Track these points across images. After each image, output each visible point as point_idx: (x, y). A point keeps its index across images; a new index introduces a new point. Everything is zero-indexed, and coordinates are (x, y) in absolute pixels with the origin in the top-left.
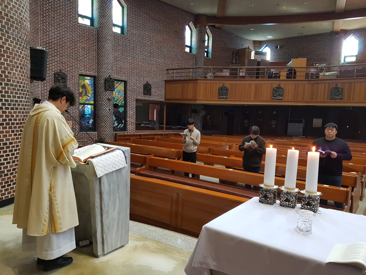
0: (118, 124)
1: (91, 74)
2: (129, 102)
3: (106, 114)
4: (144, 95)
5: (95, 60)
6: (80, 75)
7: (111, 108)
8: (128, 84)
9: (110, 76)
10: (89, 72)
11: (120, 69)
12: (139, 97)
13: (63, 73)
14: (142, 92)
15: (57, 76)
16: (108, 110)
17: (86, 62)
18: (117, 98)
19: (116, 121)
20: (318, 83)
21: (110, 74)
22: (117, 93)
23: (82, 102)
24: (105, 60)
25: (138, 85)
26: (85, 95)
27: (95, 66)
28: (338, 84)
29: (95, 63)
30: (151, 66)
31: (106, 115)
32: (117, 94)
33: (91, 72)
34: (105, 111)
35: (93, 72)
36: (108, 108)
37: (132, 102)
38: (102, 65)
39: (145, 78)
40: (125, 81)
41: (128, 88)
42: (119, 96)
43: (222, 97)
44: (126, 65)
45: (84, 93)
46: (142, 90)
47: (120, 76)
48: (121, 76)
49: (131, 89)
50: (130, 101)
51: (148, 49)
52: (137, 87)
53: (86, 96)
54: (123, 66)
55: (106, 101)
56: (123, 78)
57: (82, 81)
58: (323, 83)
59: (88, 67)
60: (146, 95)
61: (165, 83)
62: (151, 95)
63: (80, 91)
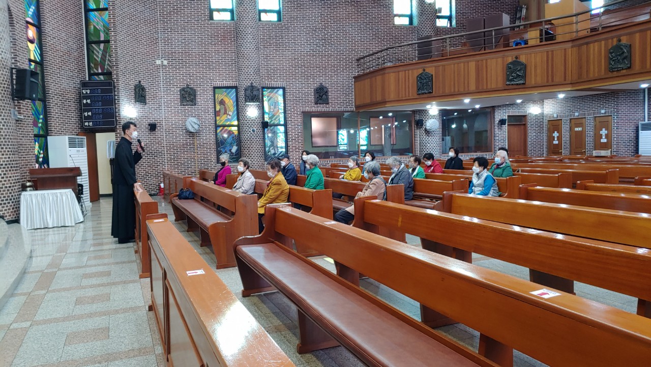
1: (231, 85)
2: (290, 117)
3: (249, 137)
4: (315, 104)
5: (234, 65)
6: (215, 88)
7: (255, 129)
8: (288, 90)
9: (252, 83)
10: (227, 82)
11: (273, 71)
12: (307, 109)
13: (191, 88)
14: (311, 101)
15: (183, 92)
16: (252, 132)
17: (222, 69)
18: (273, 113)
19: (272, 148)
20: (587, 44)
21: (253, 80)
22: (271, 107)
23: (220, 124)
25: (304, 90)
26: (224, 114)
27: (235, 73)
28: (622, 38)
29: (234, 69)
30: (327, 59)
31: (249, 139)
32: (273, 107)
34: (247, 133)
35: (232, 81)
36: (252, 129)
37: (296, 117)
38: (242, 69)
39: (317, 78)
40: (283, 87)
41: (288, 98)
42: (275, 110)
43: (423, 92)
45: (222, 111)
46: (312, 98)
47: (273, 82)
48: (276, 82)
49: (292, 98)
50: (292, 115)
52: (304, 94)
53: (226, 115)
54: (279, 66)
55: (248, 119)
56: (279, 84)
57: (219, 95)
58: (596, 41)
59: (224, 75)
60: (320, 104)
61: (355, 82)
62: (328, 104)
63: (218, 109)
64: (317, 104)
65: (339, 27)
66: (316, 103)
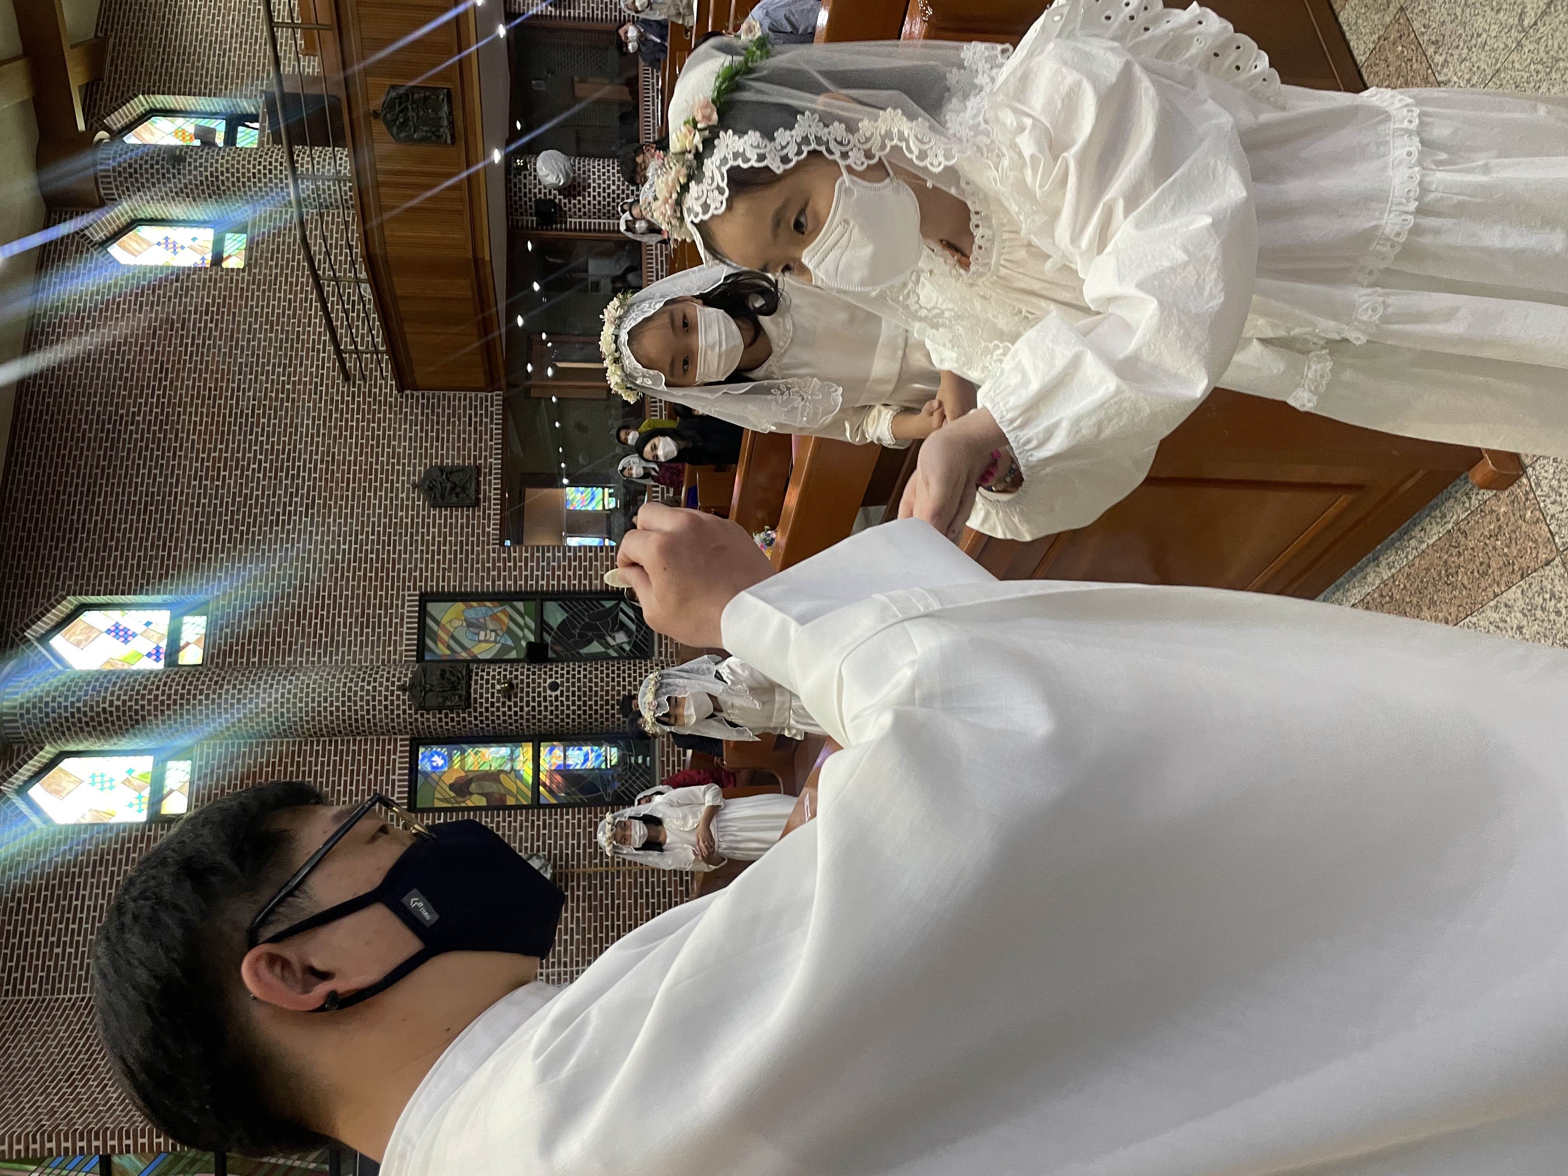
0: (618, 630)
1: (405, 763)
2: (515, 583)
3: (574, 701)
4: (478, 505)
5: (342, 745)
6: (413, 807)
7: (549, 681)
8: (432, 586)
9: (403, 688)
10: (397, 772)
11: (368, 627)
12: (492, 529)
14: (468, 516)
16: (558, 692)
17: (351, 785)
18: (500, 632)
19: (609, 639)
21: (393, 685)
22: (482, 637)
23: (529, 793)
24: (334, 709)
25: (434, 538)
27: (366, 744)
29: (354, 745)
30: (338, 467)
31: (579, 700)
32: (482, 634)
33: (394, 760)
34: (562, 705)
35: (395, 754)
36: (549, 692)
37: (515, 565)
38: (356, 720)
39: (397, 496)
40: (420, 601)
41: (455, 587)
42: (491, 626)
44: (347, 596)
46: (459, 516)
47: (402, 627)
48: (402, 620)
49: (455, 573)
50: (510, 574)
51: (258, 483)
52: (445, 539)
54: (352, 610)
55: (516, 703)
56: (410, 609)
57: (437, 795)
59: (372, 776)
60: (478, 491)
61: (417, 390)
62: (478, 469)
63: (483, 802)
64: (478, 499)
65: (240, 428)
66: (476, 503)
